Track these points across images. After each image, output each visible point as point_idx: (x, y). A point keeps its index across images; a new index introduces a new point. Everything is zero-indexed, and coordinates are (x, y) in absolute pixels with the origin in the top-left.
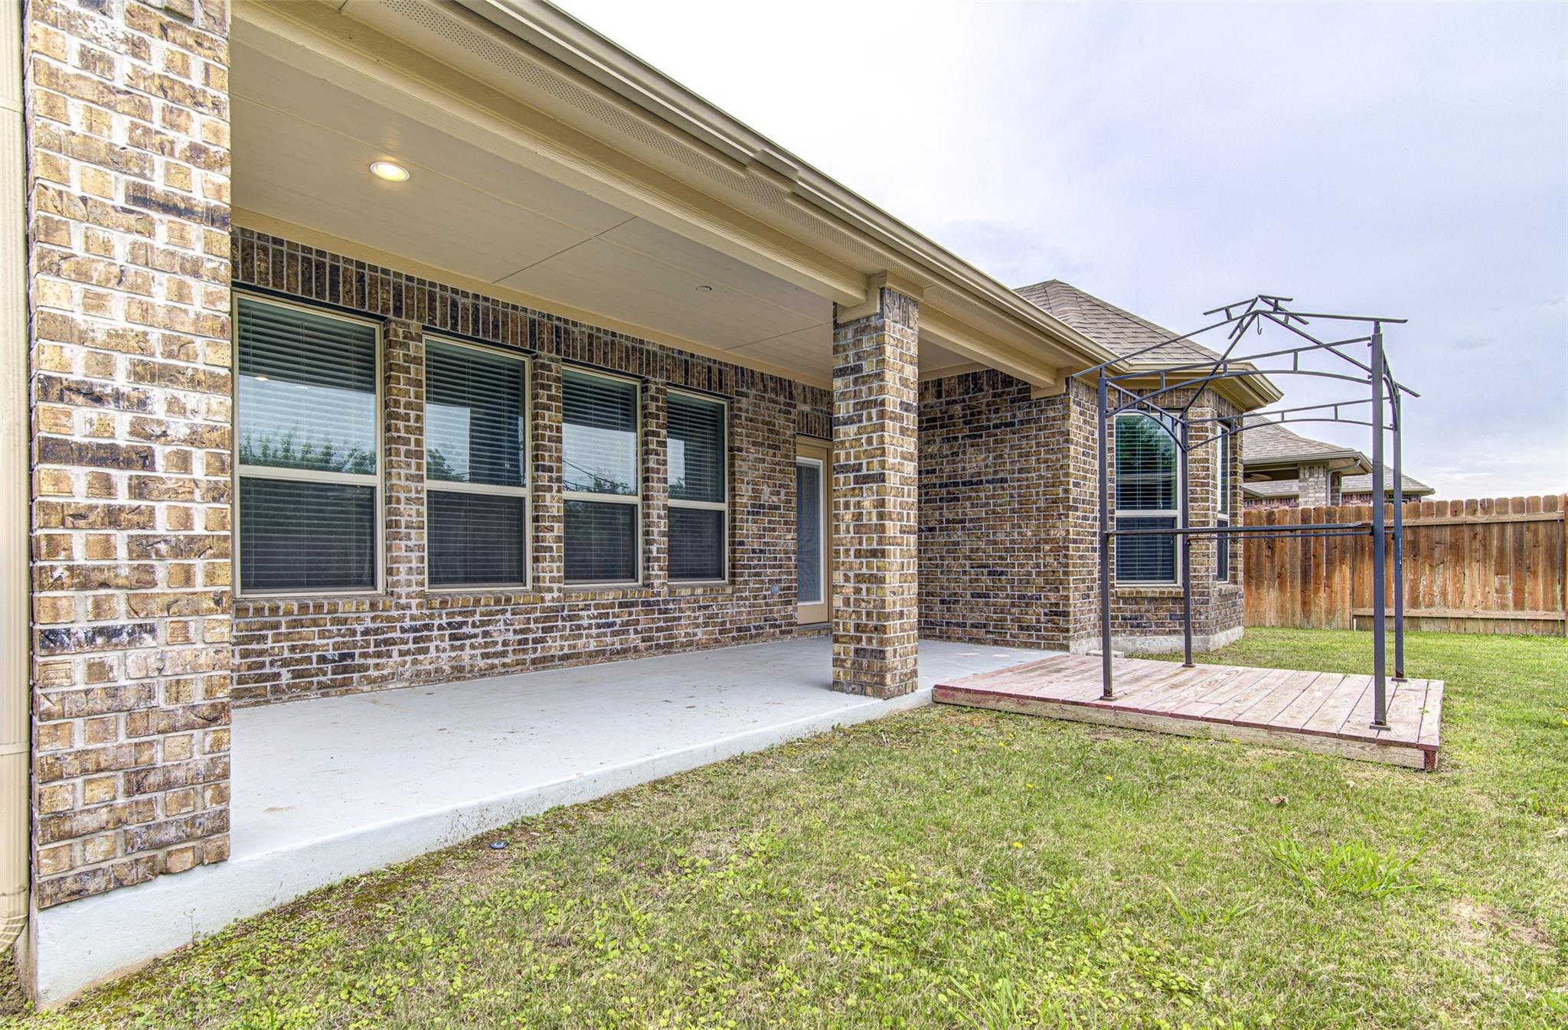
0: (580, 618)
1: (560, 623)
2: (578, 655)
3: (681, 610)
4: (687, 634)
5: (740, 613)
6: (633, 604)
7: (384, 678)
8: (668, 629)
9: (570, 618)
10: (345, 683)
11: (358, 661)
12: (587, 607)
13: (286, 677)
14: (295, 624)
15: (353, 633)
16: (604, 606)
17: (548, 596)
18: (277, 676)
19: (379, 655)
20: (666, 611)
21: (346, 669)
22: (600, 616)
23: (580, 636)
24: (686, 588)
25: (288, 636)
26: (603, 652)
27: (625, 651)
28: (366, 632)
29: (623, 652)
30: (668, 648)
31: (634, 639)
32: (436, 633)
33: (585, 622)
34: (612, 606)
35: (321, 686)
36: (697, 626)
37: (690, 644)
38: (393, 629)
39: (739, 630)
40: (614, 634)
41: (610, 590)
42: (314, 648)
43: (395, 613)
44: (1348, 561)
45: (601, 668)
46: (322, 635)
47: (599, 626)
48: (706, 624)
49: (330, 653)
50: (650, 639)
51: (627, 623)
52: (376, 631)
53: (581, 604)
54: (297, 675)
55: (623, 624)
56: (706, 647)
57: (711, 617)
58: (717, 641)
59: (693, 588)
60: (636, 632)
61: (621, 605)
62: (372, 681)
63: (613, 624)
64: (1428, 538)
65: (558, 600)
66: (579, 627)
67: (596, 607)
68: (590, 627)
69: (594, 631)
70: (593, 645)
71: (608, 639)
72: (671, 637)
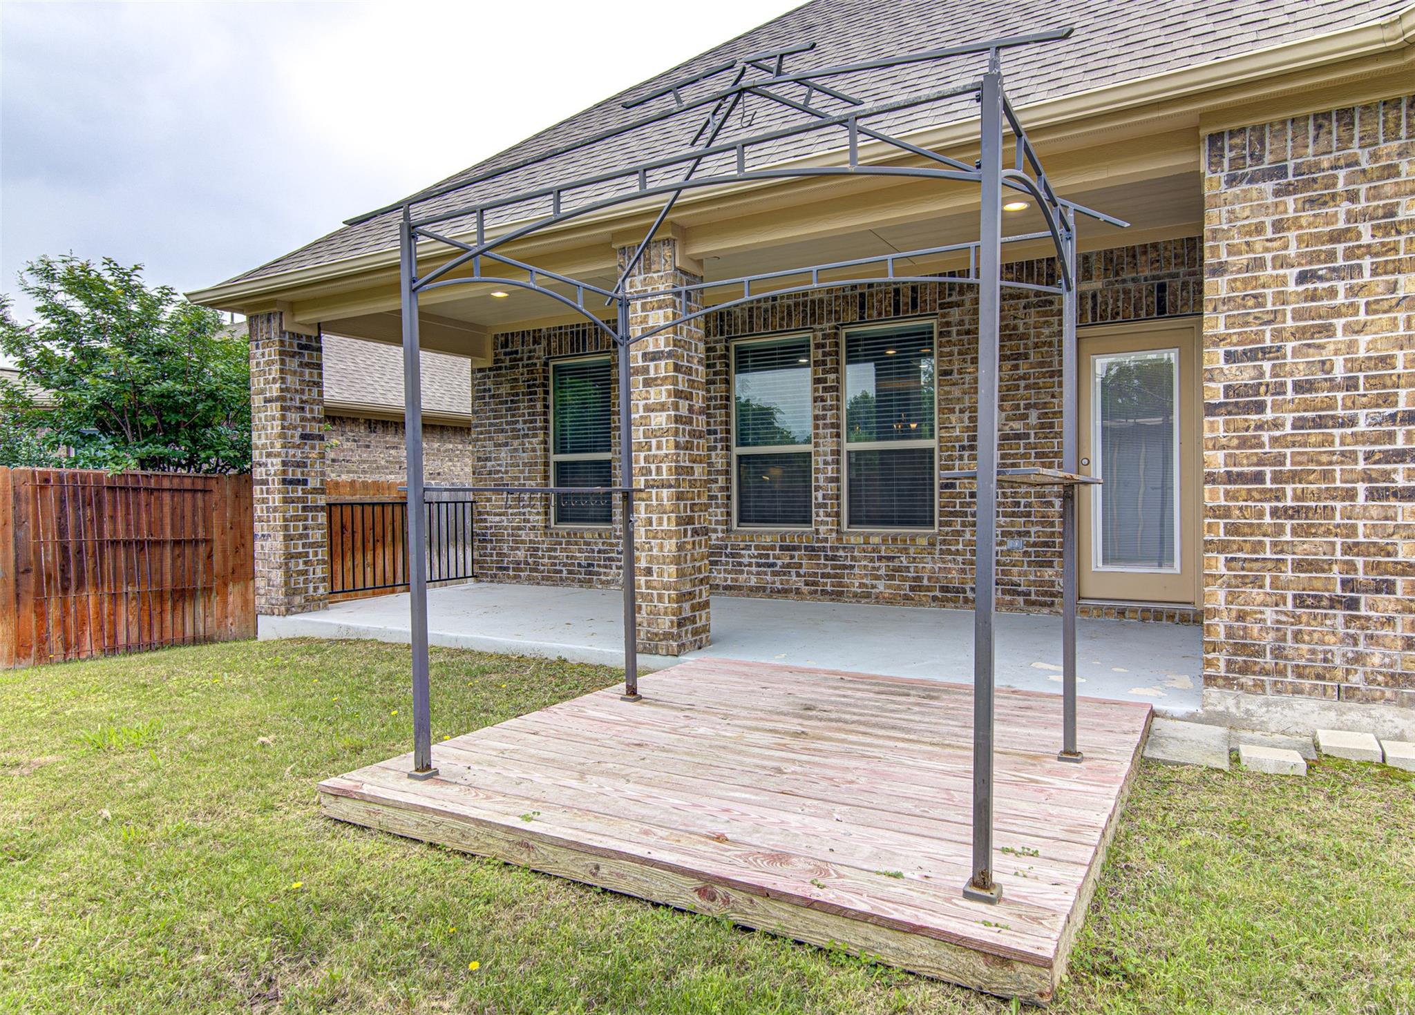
0: (742, 556)
1: (723, 559)
2: (740, 588)
3: (853, 558)
4: (861, 585)
5: (949, 570)
6: (794, 548)
7: (608, 582)
8: (835, 576)
9: (733, 555)
10: (590, 581)
11: (596, 569)
12: (748, 548)
13: (565, 574)
14: (568, 543)
15: (593, 551)
16: (764, 548)
17: (714, 536)
18: (561, 571)
19: (606, 567)
20: (834, 558)
21: (590, 573)
22: (760, 556)
23: (742, 572)
24: (856, 535)
25: (565, 550)
26: (764, 589)
28: (599, 552)
29: (785, 592)
30: (837, 595)
31: (795, 581)
33: (746, 560)
34: (773, 548)
35: (580, 581)
36: (878, 578)
37: (866, 595)
38: (612, 551)
39: (944, 589)
40: (775, 574)
41: (769, 533)
42: (576, 558)
43: (614, 541)
45: (761, 602)
46: (580, 551)
47: (758, 565)
48: (892, 578)
49: (584, 563)
50: (815, 584)
51: (789, 566)
52: (605, 552)
53: (742, 544)
54: (570, 572)
55: (783, 566)
56: (890, 601)
57: (898, 569)
58: (907, 598)
59: (867, 537)
60: (798, 575)
61: (782, 548)
62: (602, 583)
63: (773, 565)
65: (722, 539)
66: (740, 564)
67: (757, 548)
68: (750, 565)
69: (754, 569)
70: (753, 581)
71: (769, 578)
72: (840, 585)
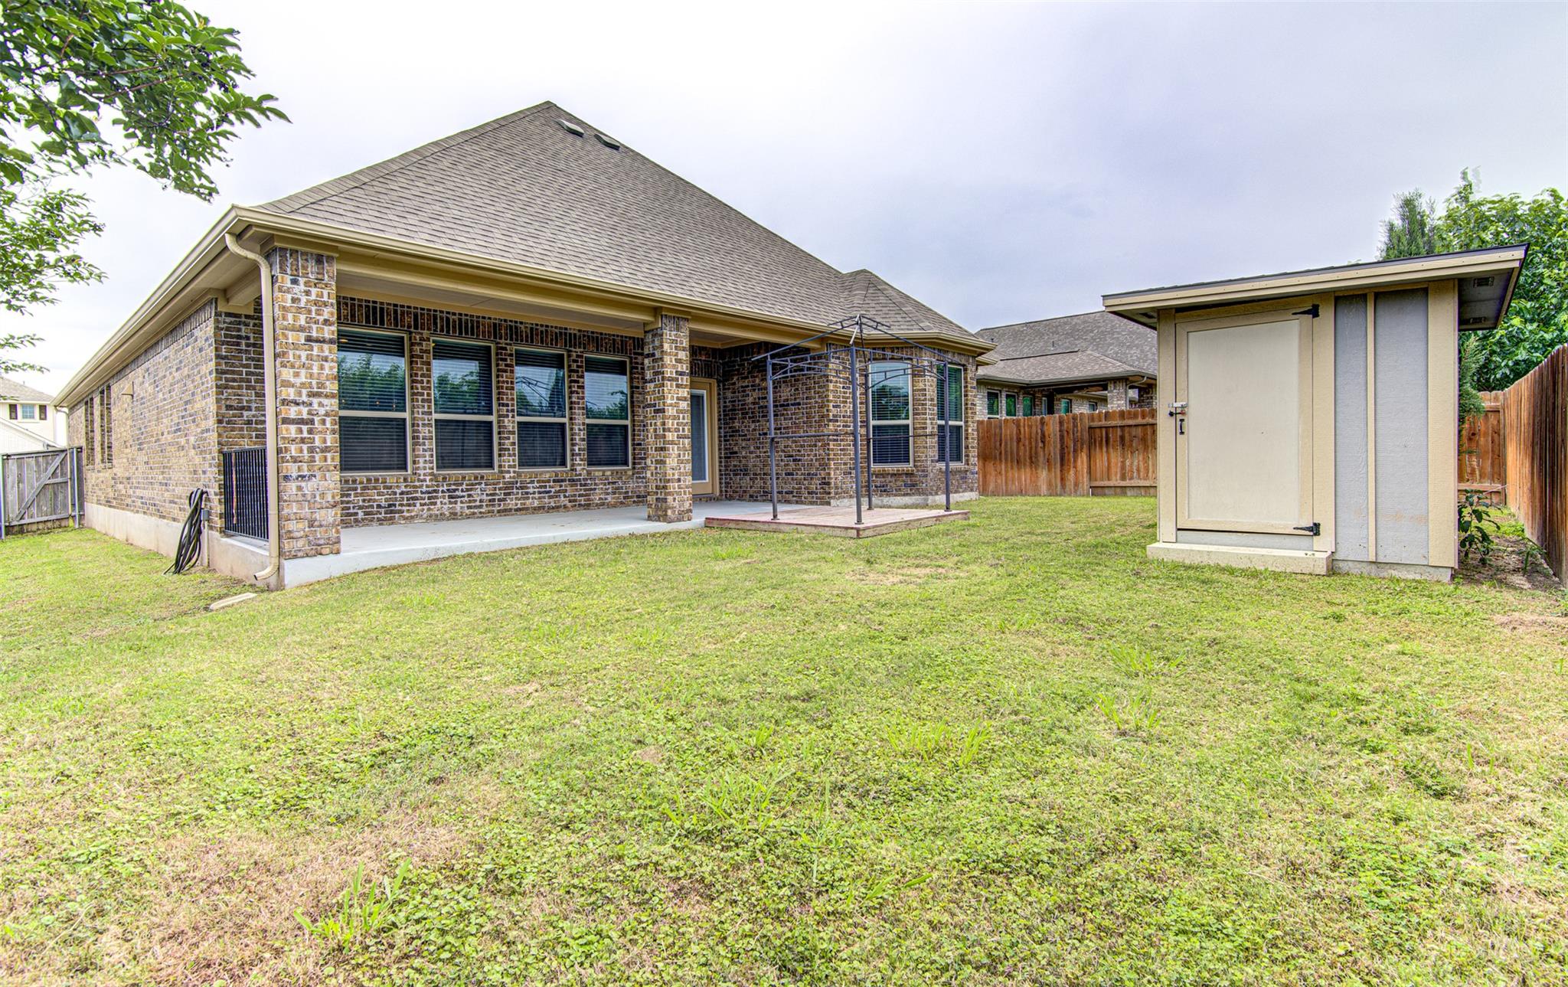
0: (528, 488)
1: (515, 490)
2: (527, 509)
3: (596, 484)
4: (600, 499)
5: (639, 487)
6: (562, 481)
7: (412, 517)
8: (586, 495)
9: (522, 488)
10: (391, 519)
11: (398, 508)
12: (532, 482)
13: (361, 515)
14: (364, 488)
15: (395, 493)
16: (543, 482)
17: (507, 476)
18: (356, 514)
19: (409, 505)
20: (585, 485)
21: (391, 512)
22: (541, 487)
23: (528, 498)
24: (597, 471)
25: (361, 494)
26: (544, 507)
27: (558, 507)
28: (402, 493)
29: (557, 508)
30: (587, 506)
31: (563, 501)
32: (440, 494)
33: (531, 490)
34: (549, 481)
35: (379, 520)
36: (608, 494)
37: (603, 504)
38: (417, 492)
39: (638, 497)
40: (550, 497)
41: (548, 472)
42: (375, 501)
43: (417, 484)
44: (1085, 450)
46: (379, 494)
47: (540, 493)
48: (614, 493)
49: (383, 504)
50: (575, 501)
51: (559, 491)
52: (407, 493)
53: (528, 480)
54: (366, 514)
55: (556, 492)
56: (614, 506)
57: (617, 489)
58: (622, 503)
59: (604, 471)
60: (565, 496)
61: (554, 481)
62: (406, 518)
63: (550, 492)
64: (1130, 434)
65: (514, 477)
66: (527, 493)
67: (538, 482)
68: (534, 493)
69: (537, 495)
70: (536, 503)
71: (546, 500)
72: (589, 500)
